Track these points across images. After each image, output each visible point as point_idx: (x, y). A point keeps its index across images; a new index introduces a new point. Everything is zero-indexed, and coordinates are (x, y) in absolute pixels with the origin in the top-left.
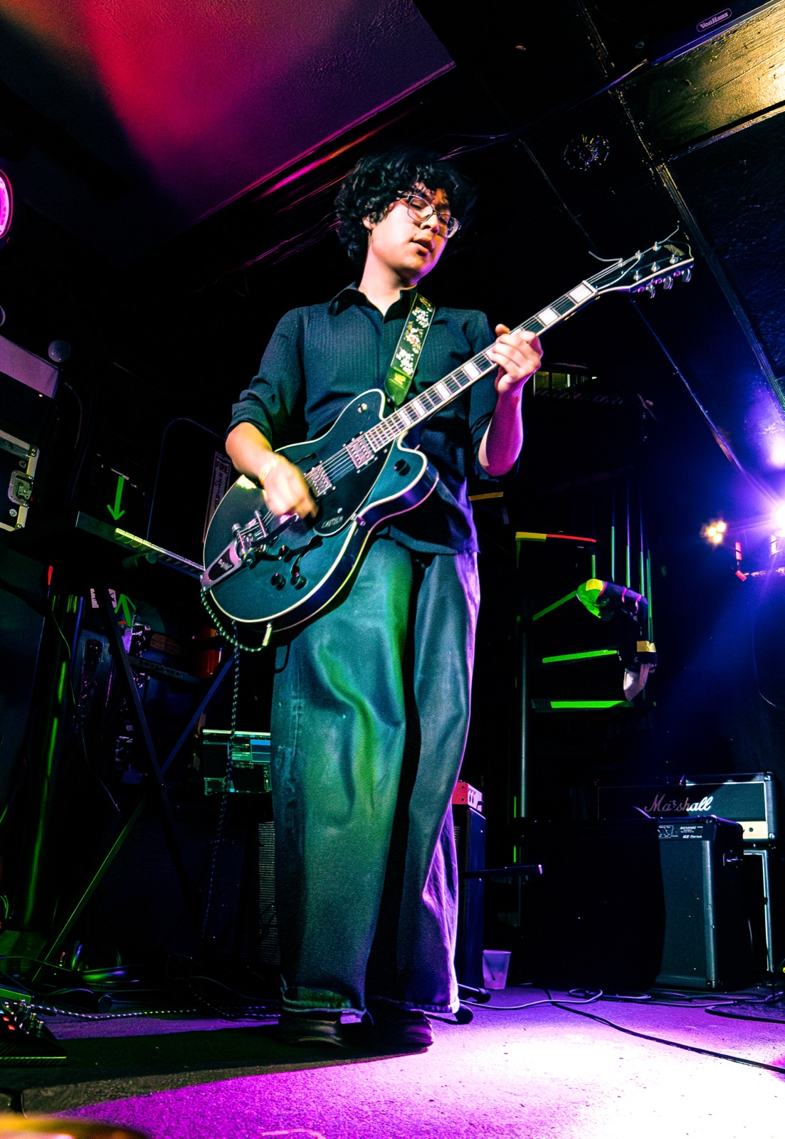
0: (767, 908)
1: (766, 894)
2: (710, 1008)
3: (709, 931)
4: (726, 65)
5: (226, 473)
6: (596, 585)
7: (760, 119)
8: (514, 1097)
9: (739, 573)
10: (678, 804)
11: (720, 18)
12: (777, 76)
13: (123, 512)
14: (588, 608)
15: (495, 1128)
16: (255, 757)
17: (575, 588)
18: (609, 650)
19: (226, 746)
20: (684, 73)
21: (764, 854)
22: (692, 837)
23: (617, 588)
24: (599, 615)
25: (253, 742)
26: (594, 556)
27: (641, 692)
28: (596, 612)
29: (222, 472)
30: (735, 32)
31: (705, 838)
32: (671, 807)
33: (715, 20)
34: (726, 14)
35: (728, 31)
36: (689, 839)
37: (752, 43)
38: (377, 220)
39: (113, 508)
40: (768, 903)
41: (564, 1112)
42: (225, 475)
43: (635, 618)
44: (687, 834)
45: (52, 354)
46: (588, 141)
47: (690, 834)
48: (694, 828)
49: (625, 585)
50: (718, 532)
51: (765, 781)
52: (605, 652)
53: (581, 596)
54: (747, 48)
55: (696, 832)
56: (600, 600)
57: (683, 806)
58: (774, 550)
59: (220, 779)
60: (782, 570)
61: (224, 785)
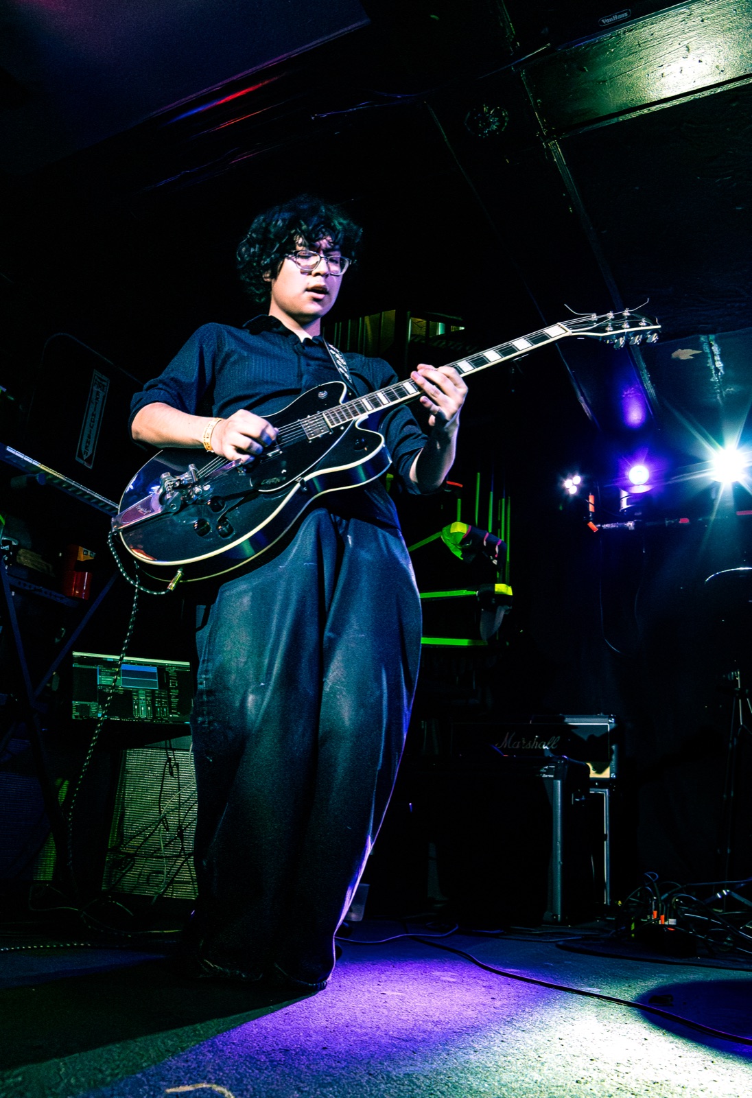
0: (606, 844)
1: (606, 831)
2: (560, 943)
3: (557, 867)
4: (621, 59)
5: (103, 391)
6: (460, 528)
7: (646, 111)
8: (403, 1043)
9: (591, 525)
10: (527, 742)
11: (620, 16)
12: (664, 75)
14: (451, 549)
15: (395, 1078)
16: (125, 682)
17: (440, 530)
18: (468, 590)
19: (96, 670)
20: (583, 61)
21: (606, 792)
22: (547, 776)
23: (479, 532)
24: (462, 556)
25: (124, 667)
26: (459, 500)
27: (496, 633)
28: (458, 554)
29: (99, 390)
30: (631, 30)
31: (556, 778)
32: (521, 744)
33: (615, 17)
34: (626, 14)
35: (625, 28)
37: (644, 43)
40: (608, 839)
41: (455, 1059)
42: (102, 394)
43: (495, 562)
46: (489, 110)
47: (545, 773)
48: (548, 768)
49: (487, 529)
50: (574, 485)
51: (609, 723)
52: (464, 593)
53: (446, 538)
54: (640, 46)
55: (550, 772)
56: (463, 542)
57: (532, 744)
58: (624, 505)
59: (88, 704)
60: (630, 524)
61: (93, 710)
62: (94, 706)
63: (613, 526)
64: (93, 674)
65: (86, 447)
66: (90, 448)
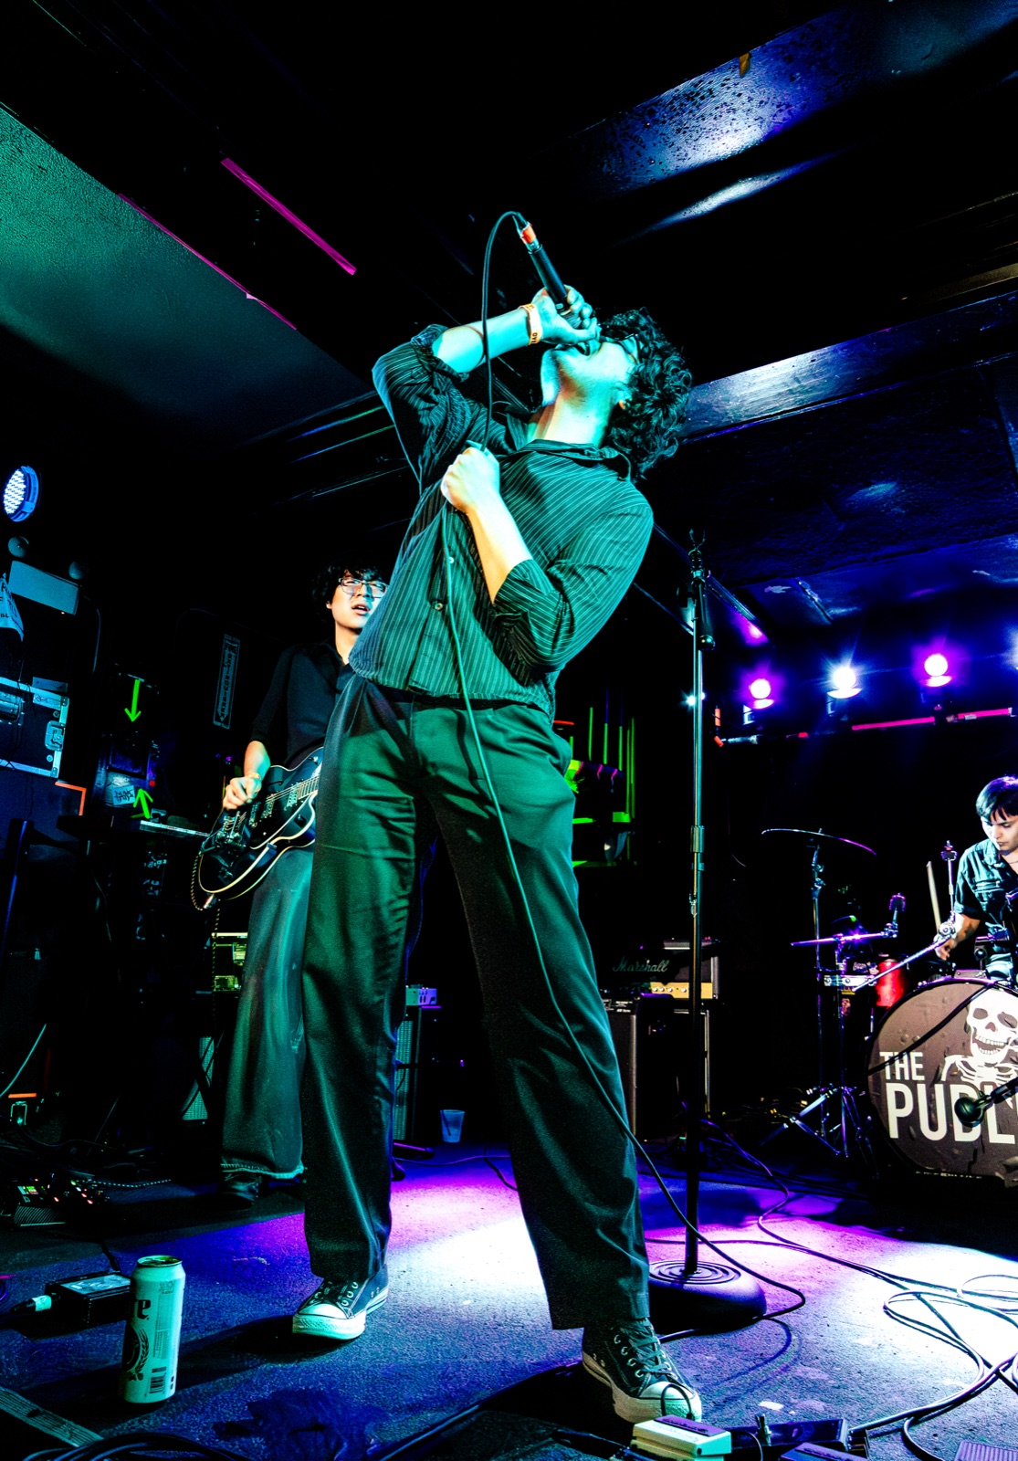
0: (707, 1061)
1: (707, 1047)
3: (632, 1091)
5: (234, 652)
9: (717, 738)
10: (640, 966)
13: (140, 713)
19: (231, 947)
21: (706, 1013)
22: (625, 1011)
23: (592, 766)
29: (231, 653)
31: (632, 1013)
32: (635, 967)
36: (622, 1013)
38: (331, 603)
39: (130, 710)
40: (709, 1058)
42: (233, 656)
44: (620, 1008)
45: (74, 575)
47: (623, 1008)
48: (626, 1003)
49: (601, 761)
55: (628, 1007)
56: (577, 777)
57: (645, 967)
58: (747, 721)
59: (226, 977)
60: (754, 739)
61: (231, 983)
62: (230, 978)
63: (738, 740)
64: (229, 951)
65: (223, 710)
66: (227, 708)
